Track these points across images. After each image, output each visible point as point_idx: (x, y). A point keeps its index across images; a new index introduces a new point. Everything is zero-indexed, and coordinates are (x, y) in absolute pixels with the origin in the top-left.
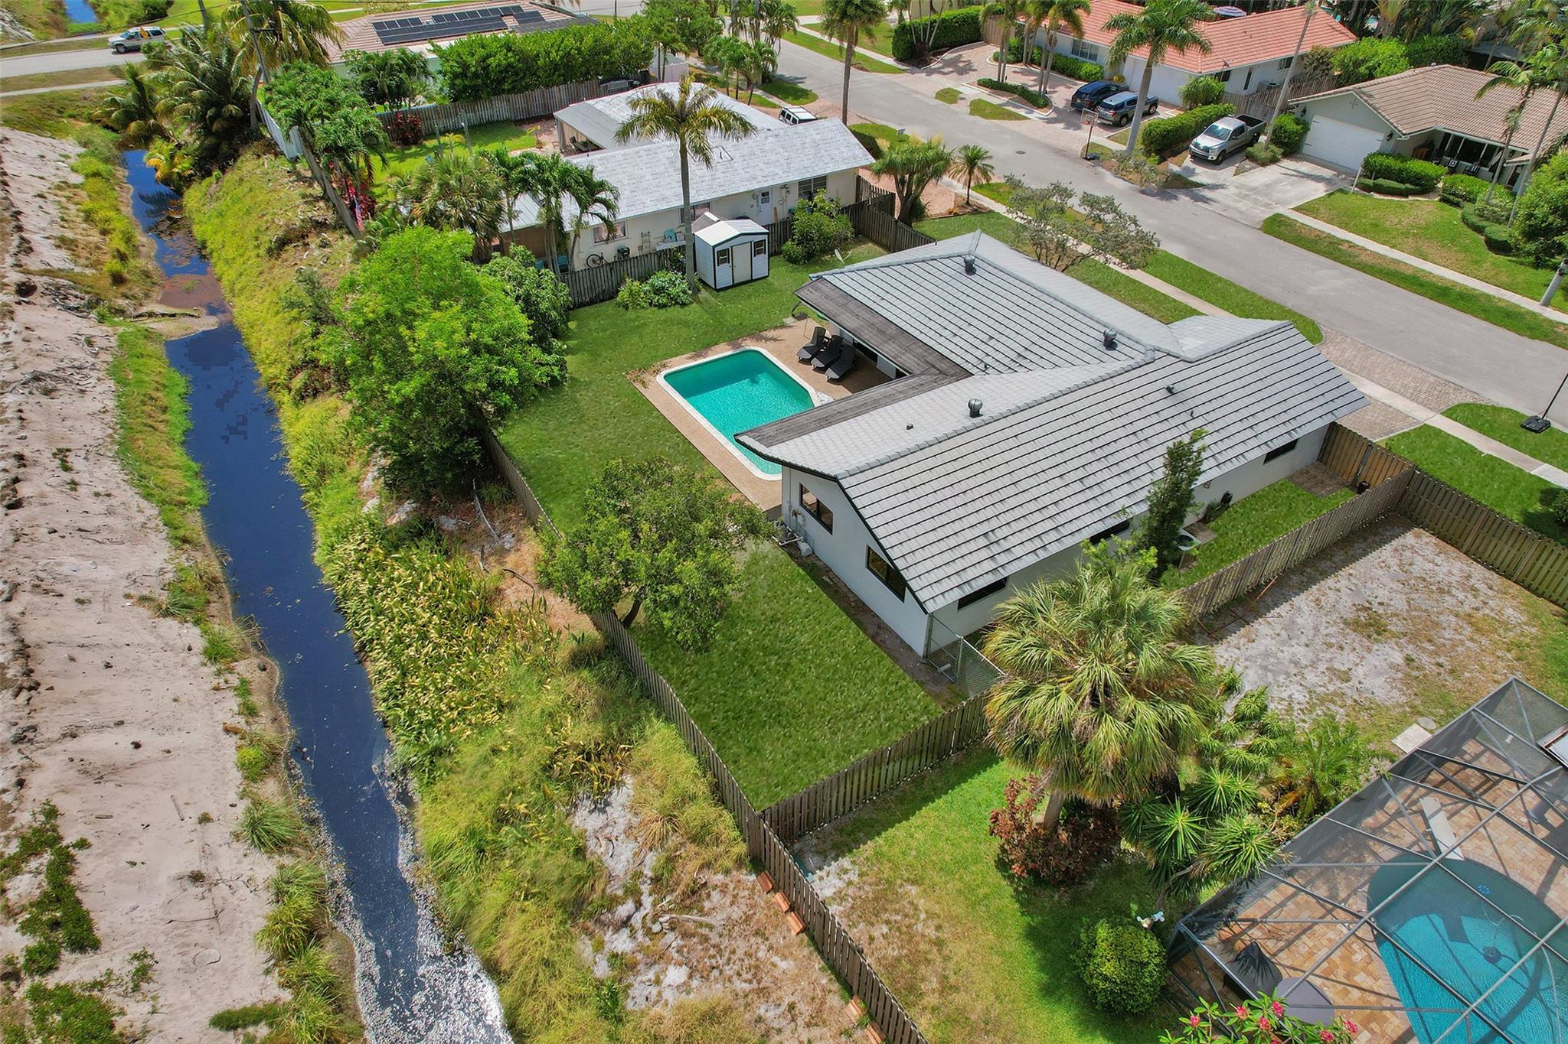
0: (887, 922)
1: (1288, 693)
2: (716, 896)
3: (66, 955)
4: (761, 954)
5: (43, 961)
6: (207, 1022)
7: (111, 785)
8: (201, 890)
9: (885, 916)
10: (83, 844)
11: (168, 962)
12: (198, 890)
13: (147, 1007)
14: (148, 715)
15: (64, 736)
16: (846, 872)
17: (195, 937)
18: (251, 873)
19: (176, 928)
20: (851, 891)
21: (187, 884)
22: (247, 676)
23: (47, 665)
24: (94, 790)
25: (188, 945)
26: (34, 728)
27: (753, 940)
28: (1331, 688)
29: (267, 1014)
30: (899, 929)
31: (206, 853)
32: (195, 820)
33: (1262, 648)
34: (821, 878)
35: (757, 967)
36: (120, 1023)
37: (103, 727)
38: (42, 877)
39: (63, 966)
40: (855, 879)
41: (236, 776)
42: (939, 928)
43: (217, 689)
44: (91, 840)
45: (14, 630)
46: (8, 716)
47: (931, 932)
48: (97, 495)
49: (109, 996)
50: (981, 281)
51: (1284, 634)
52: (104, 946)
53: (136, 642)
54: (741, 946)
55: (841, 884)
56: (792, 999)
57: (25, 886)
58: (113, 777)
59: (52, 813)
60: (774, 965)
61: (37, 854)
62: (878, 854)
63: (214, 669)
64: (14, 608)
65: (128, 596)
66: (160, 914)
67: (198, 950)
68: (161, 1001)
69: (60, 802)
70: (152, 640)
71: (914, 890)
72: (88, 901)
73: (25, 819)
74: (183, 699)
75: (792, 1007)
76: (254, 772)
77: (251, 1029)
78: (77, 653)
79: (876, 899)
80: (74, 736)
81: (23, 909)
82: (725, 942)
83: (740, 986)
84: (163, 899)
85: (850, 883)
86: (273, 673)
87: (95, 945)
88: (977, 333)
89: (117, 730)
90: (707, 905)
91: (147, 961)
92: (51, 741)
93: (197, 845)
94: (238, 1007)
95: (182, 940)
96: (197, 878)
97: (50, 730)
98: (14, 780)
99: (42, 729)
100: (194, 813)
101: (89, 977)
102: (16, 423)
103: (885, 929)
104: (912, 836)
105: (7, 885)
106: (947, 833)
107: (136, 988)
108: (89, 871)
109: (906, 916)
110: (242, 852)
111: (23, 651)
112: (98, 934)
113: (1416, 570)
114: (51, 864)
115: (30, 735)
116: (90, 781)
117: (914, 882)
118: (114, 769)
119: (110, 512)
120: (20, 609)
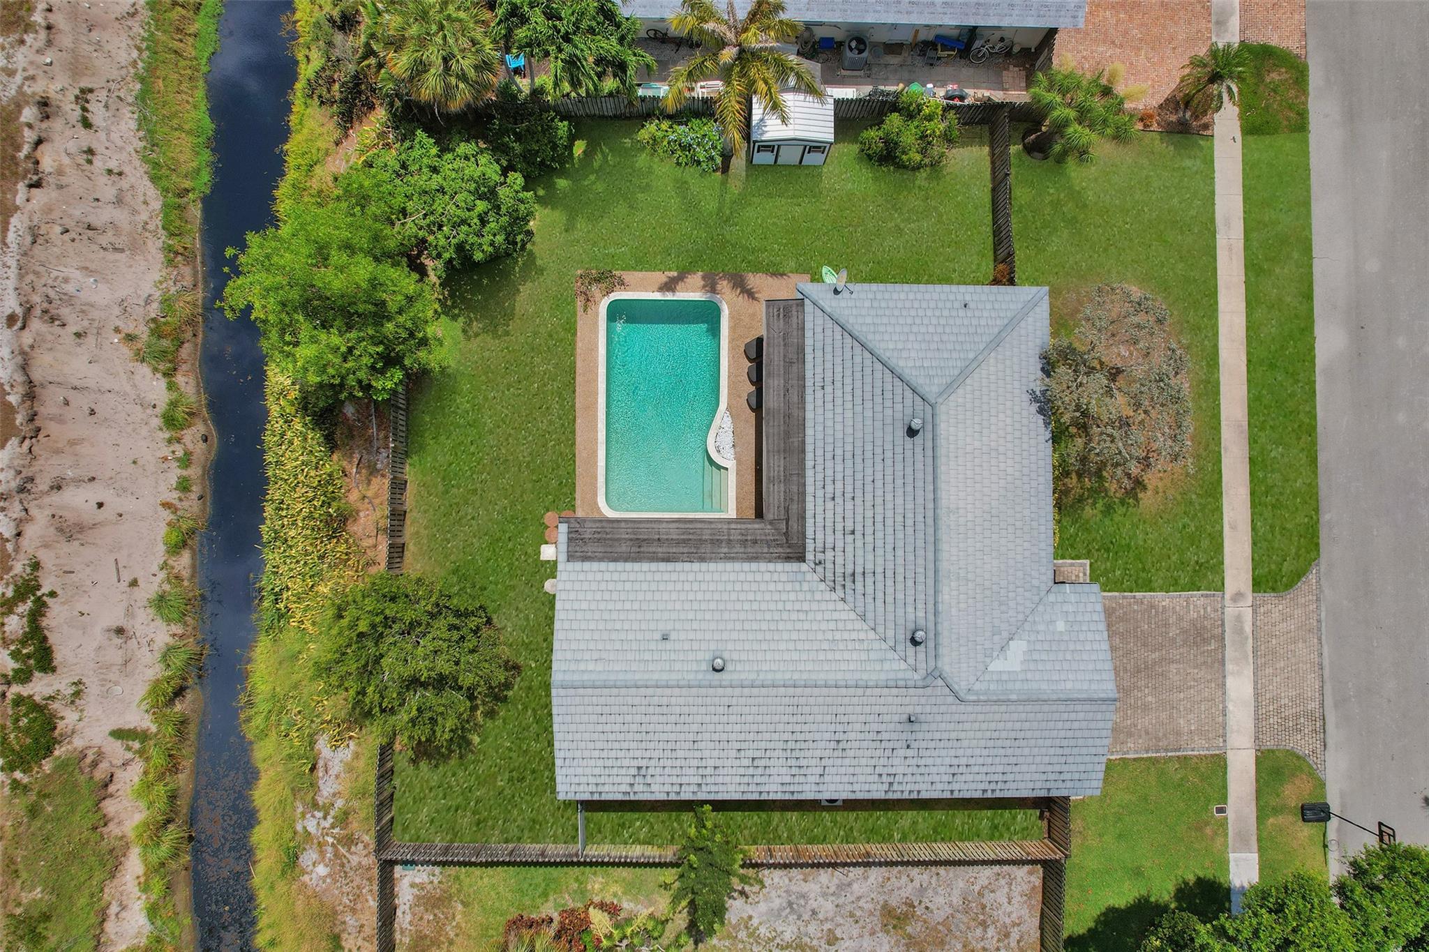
0: (435, 915)
1: (784, 929)
2: (360, 846)
3: (37, 674)
4: (364, 891)
5: (23, 676)
6: (107, 732)
7: (76, 543)
8: (120, 641)
9: (436, 911)
10: (53, 594)
11: (93, 689)
13: (76, 716)
14: (113, 474)
16: (434, 875)
17: (111, 676)
18: (153, 635)
19: (100, 668)
20: (429, 887)
21: (113, 635)
22: (190, 447)
24: (65, 548)
25: (106, 680)
26: (32, 480)
27: (364, 881)
28: (815, 942)
29: (143, 736)
30: (438, 922)
31: (129, 613)
32: (126, 584)
33: (806, 889)
34: (419, 871)
35: (359, 896)
36: (61, 725)
37: (78, 481)
38: (25, 619)
39: (34, 679)
40: (436, 882)
41: (162, 548)
42: (457, 935)
43: (165, 459)
44: (59, 592)
45: (24, 368)
46: (16, 463)
47: (452, 934)
48: (110, 172)
49: (55, 706)
52: (59, 671)
53: (117, 388)
54: (358, 880)
55: (427, 880)
56: (365, 922)
57: (15, 624)
58: (79, 536)
59: (36, 566)
60: (367, 901)
61: (24, 601)
62: (457, 878)
63: (167, 435)
64: (27, 338)
65: (117, 330)
66: (92, 656)
68: (85, 713)
69: (44, 556)
70: (128, 388)
71: (460, 907)
72: (53, 639)
73: (19, 567)
74: (140, 462)
75: (362, 926)
77: (130, 743)
78: (71, 395)
79: (439, 899)
80: (59, 488)
81: (13, 642)
82: (351, 874)
83: (345, 900)
84: (95, 644)
85: (432, 882)
86: (211, 446)
87: (54, 670)
88: (849, 514)
89: (90, 485)
90: (353, 848)
91: (81, 687)
92: (43, 493)
93: (125, 604)
94: (127, 727)
95: (103, 676)
96: (120, 631)
97: (43, 484)
98: (14, 532)
99: (37, 481)
100: (127, 577)
101: (49, 691)
103: (431, 917)
104: (481, 878)
105: (6, 620)
106: (501, 889)
107: (72, 702)
108: (56, 618)
109: (447, 918)
110: (151, 617)
111: (31, 395)
112: (55, 663)
114: (31, 610)
115: (29, 486)
116: (62, 539)
117: (462, 903)
118: (81, 528)
120: (30, 341)
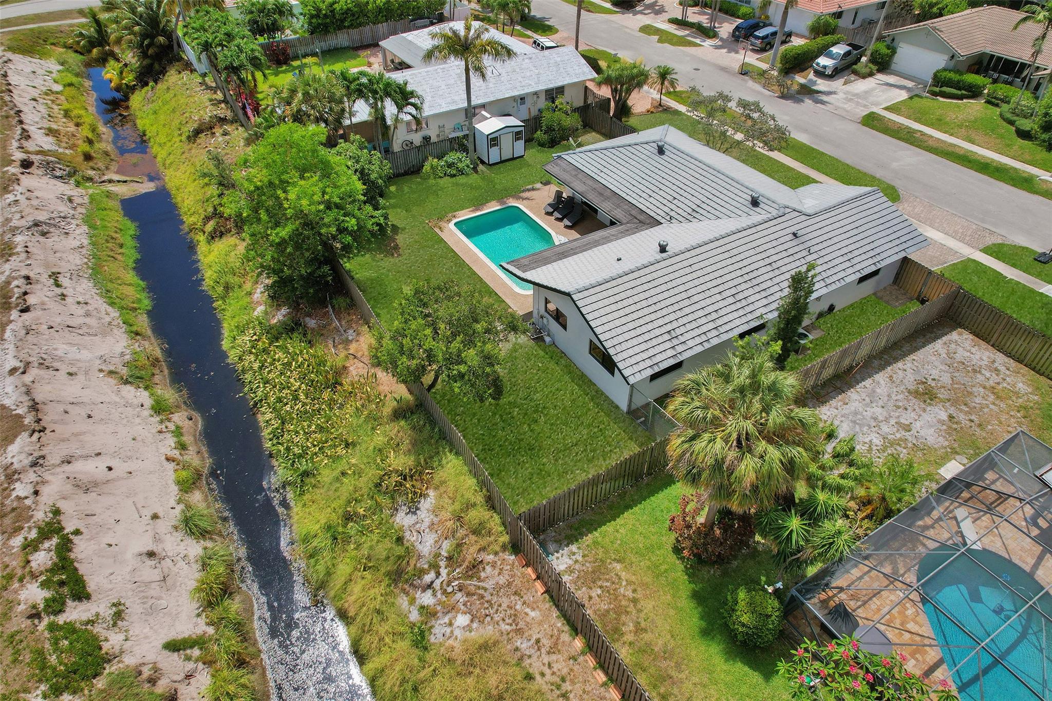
0: (601, 587)
1: (869, 438)
2: (489, 569)
3: (69, 603)
4: (518, 607)
5: (55, 606)
6: (160, 646)
7: (94, 494)
8: (153, 563)
9: (599, 583)
10: (77, 532)
11: (134, 608)
12: (151, 563)
13: (121, 637)
14: (117, 449)
15: (63, 462)
16: (574, 554)
17: (152, 593)
18: (185, 552)
19: (139, 587)
20: (577, 566)
21: (145, 558)
22: (180, 424)
23: (50, 416)
24: (85, 498)
25: (147, 598)
26: (43, 457)
27: (512, 598)
28: (898, 436)
29: (199, 642)
30: (608, 591)
31: (157, 539)
32: (149, 517)
33: (853, 409)
34: (558, 558)
35: (515, 615)
36: (106, 647)
37: (86, 457)
38: (52, 553)
39: (68, 610)
40: (580, 558)
41: (174, 489)
42: (634, 591)
43: (160, 432)
44: (82, 530)
45: (28, 393)
46: (26, 449)
47: (630, 594)
48: (79, 303)
49: (97, 629)
50: (669, 160)
51: (868, 400)
52: (93, 598)
53: (107, 400)
54: (505, 602)
55: (570, 562)
56: (538, 636)
57: (42, 559)
58: (95, 489)
59: (57, 512)
60: (526, 614)
61: (48, 538)
62: (595, 543)
63: (158, 419)
64: (28, 378)
65: (101, 371)
66: (128, 578)
67: (153, 601)
68: (131, 633)
69: (62, 505)
70: (118, 400)
71: (618, 566)
72: (82, 569)
73: (40, 516)
74: (139, 438)
75: (538, 641)
76: (186, 486)
77: (188, 652)
78: (70, 408)
79: (593, 572)
80: (69, 462)
81: (41, 573)
82: (495, 599)
83: (505, 627)
84: (129, 568)
85: (576, 561)
86: (197, 421)
87: (88, 597)
88: (665, 195)
89: (96, 458)
90: (483, 575)
91: (121, 607)
92: (54, 466)
93: (150, 534)
94: (180, 637)
95: (143, 594)
96: (151, 554)
97: (54, 458)
98: (32, 490)
99: (48, 457)
100: (148, 513)
101: (85, 617)
102: (24, 255)
103: (599, 592)
104: (617, 531)
105: (31, 558)
106: (641, 529)
107: (115, 625)
108: (82, 550)
109: (613, 583)
110: (180, 538)
111: (34, 407)
112: (89, 590)
113: (958, 357)
114: (58, 545)
115: (41, 461)
116: (80, 492)
117: (618, 561)
118: (96, 484)
119: (88, 314)
120: (31, 379)
